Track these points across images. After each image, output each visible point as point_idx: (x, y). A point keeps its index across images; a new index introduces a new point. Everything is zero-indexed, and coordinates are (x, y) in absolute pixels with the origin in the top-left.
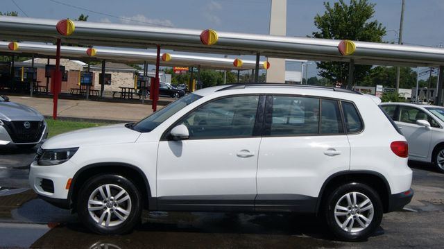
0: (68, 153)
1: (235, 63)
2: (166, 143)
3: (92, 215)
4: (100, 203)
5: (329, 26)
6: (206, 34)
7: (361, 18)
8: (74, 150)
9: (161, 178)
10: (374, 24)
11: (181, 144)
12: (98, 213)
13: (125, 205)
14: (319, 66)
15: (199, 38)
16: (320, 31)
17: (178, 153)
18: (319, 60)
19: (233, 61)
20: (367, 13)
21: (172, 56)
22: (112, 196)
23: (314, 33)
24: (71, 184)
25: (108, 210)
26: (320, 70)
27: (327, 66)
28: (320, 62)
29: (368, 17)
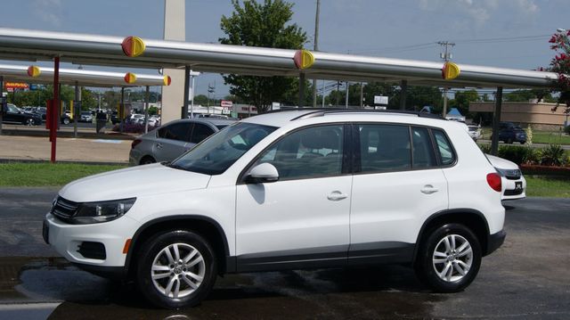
0: (122, 206)
1: (127, 78)
2: (244, 187)
3: (156, 284)
4: (166, 268)
5: (238, 30)
6: (129, 42)
7: (279, 22)
8: (131, 201)
9: (241, 231)
10: (293, 27)
11: (263, 188)
12: (164, 283)
13: (196, 269)
14: (228, 81)
15: (121, 47)
16: (227, 37)
17: (260, 199)
18: (227, 72)
19: (124, 75)
20: (285, 16)
21: (41, 69)
22: (181, 258)
23: (220, 40)
24: (130, 246)
25: (176, 277)
26: (229, 86)
27: (238, 81)
28: (227, 75)
29: (286, 19)
